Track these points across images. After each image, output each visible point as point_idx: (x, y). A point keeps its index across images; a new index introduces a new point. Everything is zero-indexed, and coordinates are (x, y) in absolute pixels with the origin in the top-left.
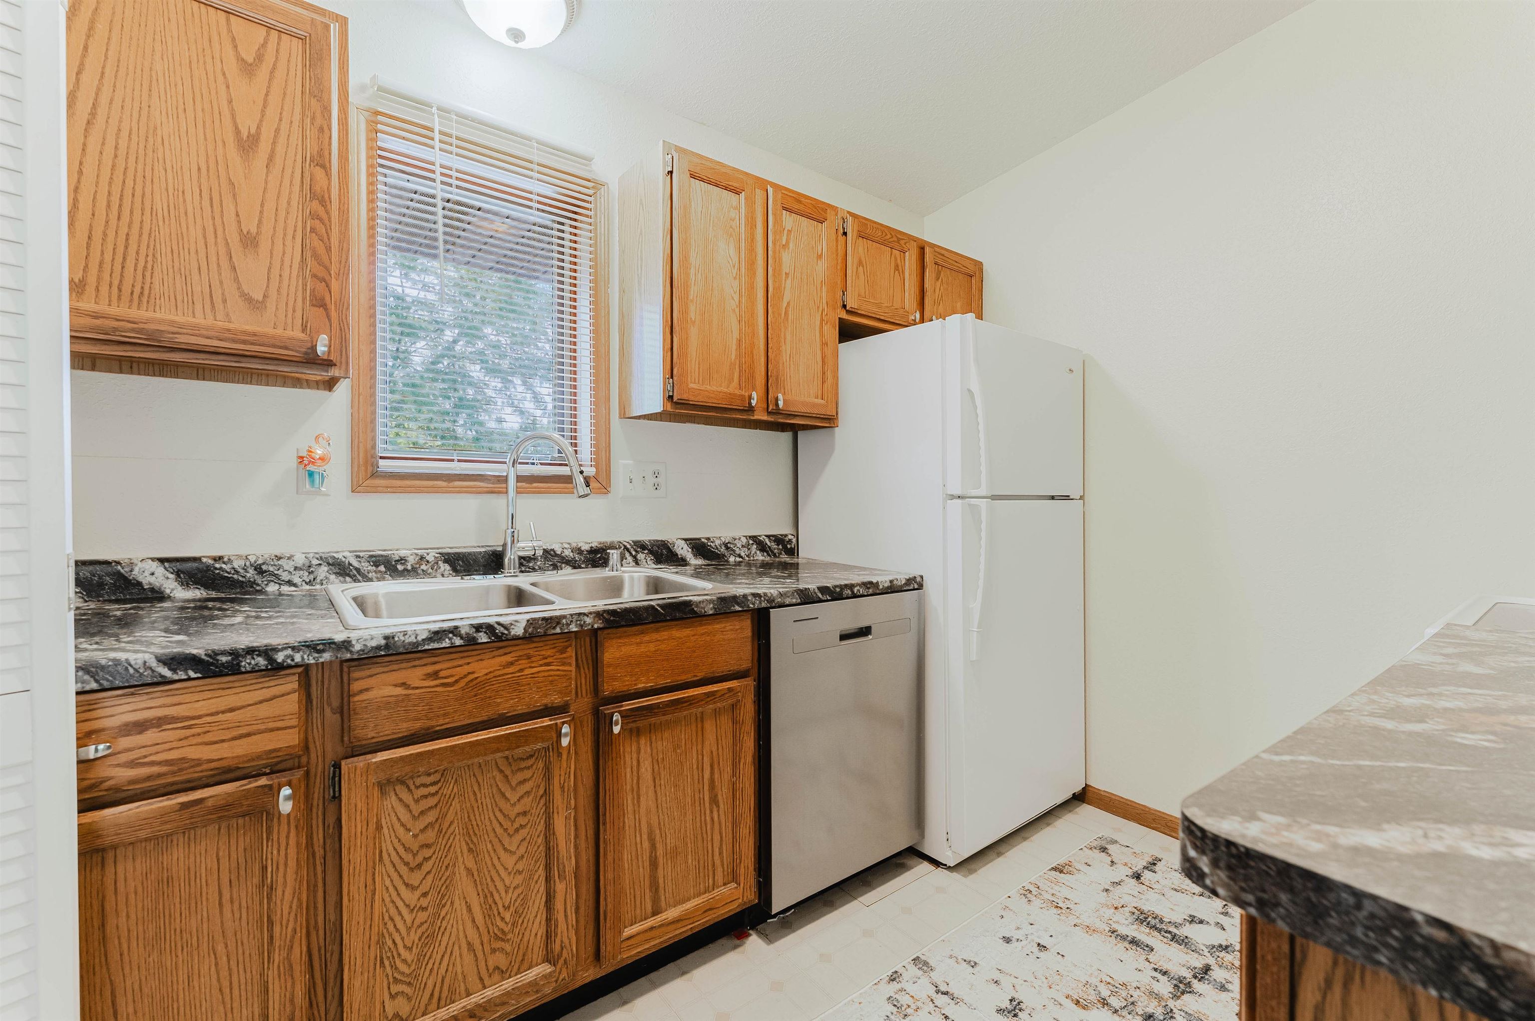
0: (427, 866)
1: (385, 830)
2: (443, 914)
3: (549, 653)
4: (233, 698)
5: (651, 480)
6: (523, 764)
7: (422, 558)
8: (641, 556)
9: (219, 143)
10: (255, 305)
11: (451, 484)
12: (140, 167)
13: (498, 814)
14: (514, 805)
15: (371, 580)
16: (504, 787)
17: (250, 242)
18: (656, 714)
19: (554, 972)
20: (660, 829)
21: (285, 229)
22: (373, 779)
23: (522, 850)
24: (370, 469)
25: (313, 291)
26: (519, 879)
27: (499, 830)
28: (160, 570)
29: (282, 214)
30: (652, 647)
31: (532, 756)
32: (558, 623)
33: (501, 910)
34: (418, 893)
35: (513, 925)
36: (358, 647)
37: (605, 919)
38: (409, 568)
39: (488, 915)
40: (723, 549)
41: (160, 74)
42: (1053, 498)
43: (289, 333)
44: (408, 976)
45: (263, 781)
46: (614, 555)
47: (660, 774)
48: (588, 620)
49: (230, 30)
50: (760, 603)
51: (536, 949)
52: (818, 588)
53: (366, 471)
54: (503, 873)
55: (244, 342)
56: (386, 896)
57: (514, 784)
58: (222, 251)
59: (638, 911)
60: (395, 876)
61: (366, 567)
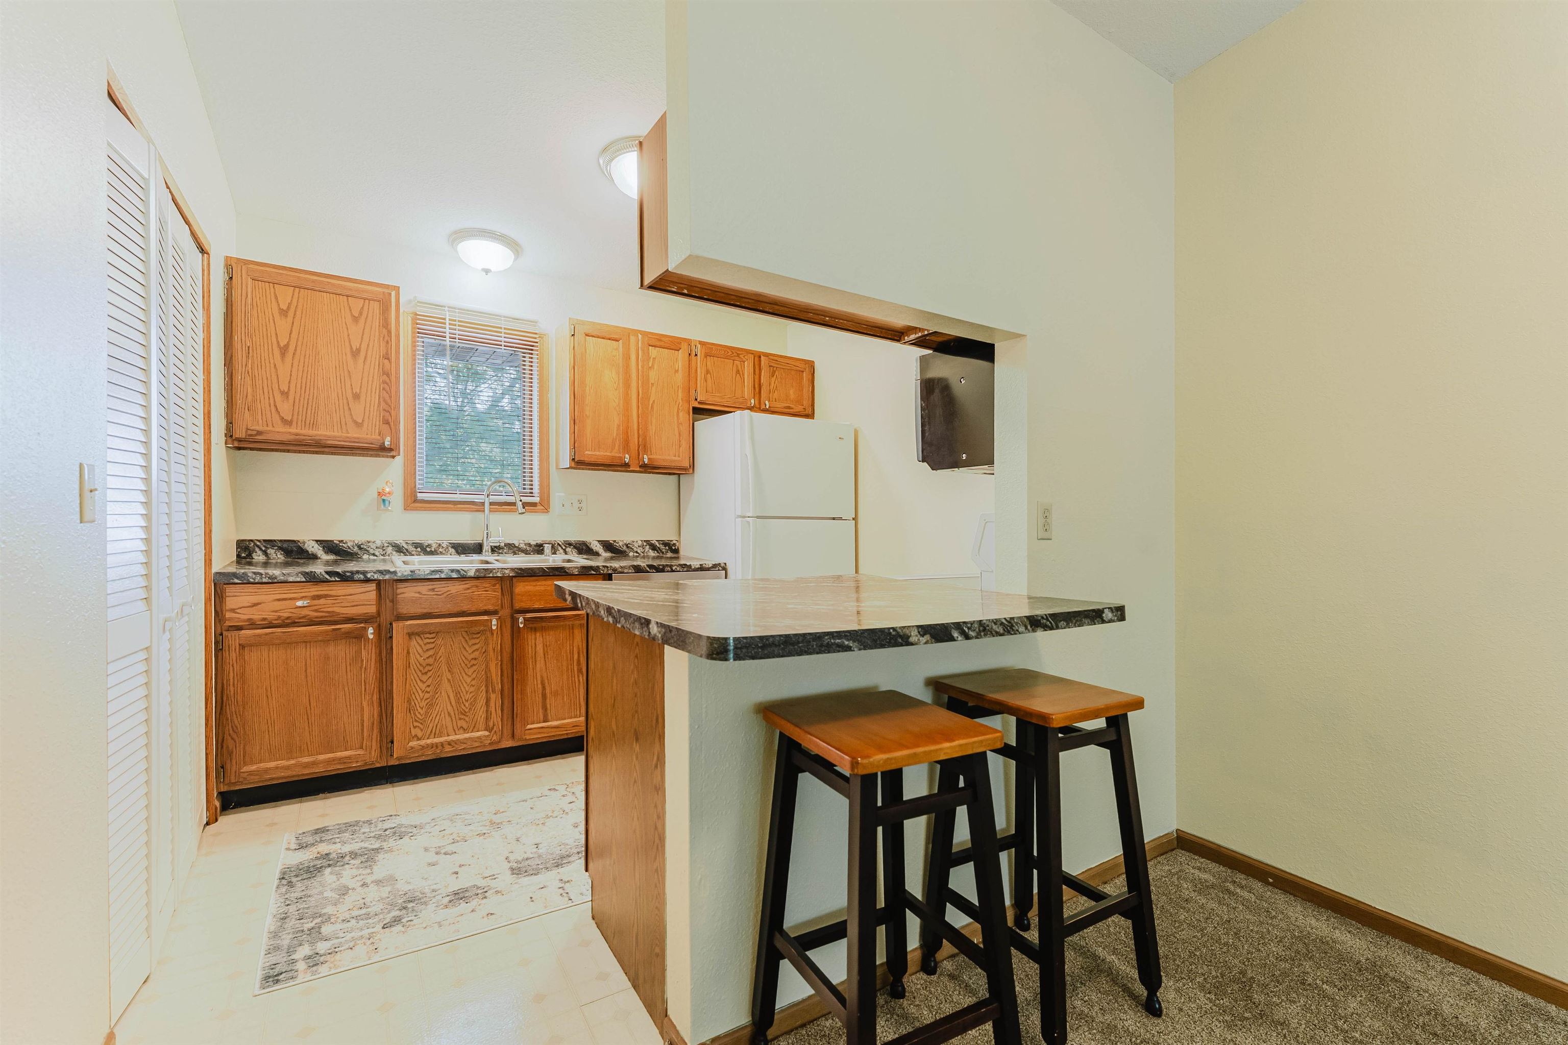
0: (429, 674)
1: (411, 655)
2: (436, 697)
3: (487, 586)
4: (351, 590)
5: (576, 505)
6: (475, 636)
7: (440, 545)
8: (568, 550)
9: (344, 354)
10: (358, 425)
11: (455, 507)
12: (313, 370)
13: (462, 657)
14: (470, 654)
15: (413, 555)
16: (465, 646)
17: (357, 397)
18: (545, 621)
19: (490, 735)
20: (548, 679)
21: (371, 389)
22: (405, 631)
23: (474, 676)
24: (413, 498)
25: (384, 417)
26: (472, 689)
27: (463, 665)
28: (316, 546)
29: (370, 383)
30: (543, 588)
31: (479, 633)
32: (491, 572)
33: (464, 701)
34: (426, 685)
35: (470, 709)
36: (399, 574)
37: (517, 717)
38: (433, 550)
39: (458, 701)
40: (625, 548)
41: (321, 329)
42: (834, 519)
43: (373, 437)
44: (421, 720)
45: (362, 625)
46: (547, 548)
47: (548, 653)
48: (507, 572)
49: (348, 304)
50: (608, 570)
51: (481, 723)
52: (647, 565)
53: (411, 499)
54: (465, 685)
55: (354, 442)
56: (411, 683)
57: (470, 644)
58: (345, 401)
59: (535, 718)
60: (416, 676)
61: (411, 548)
